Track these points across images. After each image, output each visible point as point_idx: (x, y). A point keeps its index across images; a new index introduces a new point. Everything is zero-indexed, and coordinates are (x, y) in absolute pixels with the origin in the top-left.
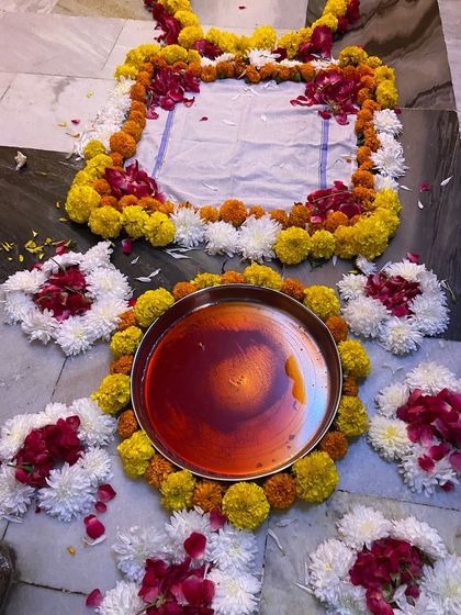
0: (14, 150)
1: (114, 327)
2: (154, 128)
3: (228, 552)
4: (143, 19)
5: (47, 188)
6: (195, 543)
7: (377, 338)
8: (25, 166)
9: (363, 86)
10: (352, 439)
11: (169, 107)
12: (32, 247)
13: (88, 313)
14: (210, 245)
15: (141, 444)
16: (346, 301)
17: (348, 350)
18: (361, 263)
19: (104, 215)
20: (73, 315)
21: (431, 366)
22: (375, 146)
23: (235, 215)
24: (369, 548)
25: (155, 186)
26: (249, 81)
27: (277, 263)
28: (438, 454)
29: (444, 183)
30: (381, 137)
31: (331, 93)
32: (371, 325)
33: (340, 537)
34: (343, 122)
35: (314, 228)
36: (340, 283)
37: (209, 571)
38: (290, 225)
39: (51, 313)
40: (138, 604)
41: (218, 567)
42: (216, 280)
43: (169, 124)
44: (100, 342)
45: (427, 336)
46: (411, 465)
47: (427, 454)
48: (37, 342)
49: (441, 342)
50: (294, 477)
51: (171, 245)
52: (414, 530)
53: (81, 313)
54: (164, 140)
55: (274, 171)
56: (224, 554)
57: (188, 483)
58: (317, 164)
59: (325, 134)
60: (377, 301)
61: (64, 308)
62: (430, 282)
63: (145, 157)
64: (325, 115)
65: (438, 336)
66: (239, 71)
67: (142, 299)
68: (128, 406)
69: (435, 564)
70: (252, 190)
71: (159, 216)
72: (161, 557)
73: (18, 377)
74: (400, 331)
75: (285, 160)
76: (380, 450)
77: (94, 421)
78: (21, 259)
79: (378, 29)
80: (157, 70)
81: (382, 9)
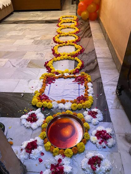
0: (21, 93)
1: (42, 123)
2: (47, 88)
4: (44, 68)
5: (28, 99)
6: (60, 160)
7: (91, 122)
8: (23, 96)
9: (85, 78)
10: (87, 140)
11: (50, 84)
12: (25, 110)
13: (37, 121)
14: (59, 108)
15: (49, 144)
16: (85, 116)
17: (85, 124)
18: (87, 109)
19: (39, 104)
20: (34, 122)
21: (100, 126)
22: (88, 89)
23: (63, 102)
24: (91, 158)
25: (48, 98)
26: (64, 78)
27: (72, 110)
28: (102, 141)
29: (101, 95)
30: (89, 87)
31: (79, 80)
32: (89, 120)
33: (86, 157)
34: (82, 85)
35: (78, 103)
36: (83, 113)
38: (74, 103)
39: (30, 122)
40: (50, 171)
41: (64, 164)
42: (61, 114)
43: (50, 87)
44: (39, 127)
45: (100, 121)
46: (98, 143)
49: (102, 122)
50: (77, 147)
51: (52, 108)
52: (99, 154)
54: (49, 89)
55: (70, 94)
56: (65, 162)
58: (78, 92)
59: (79, 87)
60: (90, 116)
61: (32, 121)
62: (99, 111)
63: (46, 93)
64: (79, 84)
66: (63, 77)
67: (47, 118)
68: (46, 137)
70: (66, 97)
71: (49, 103)
72: (54, 164)
74: (95, 121)
75: (72, 92)
76: (92, 142)
77: (40, 141)
78: (23, 113)
79: (87, 68)
80: (47, 77)
81: (88, 65)
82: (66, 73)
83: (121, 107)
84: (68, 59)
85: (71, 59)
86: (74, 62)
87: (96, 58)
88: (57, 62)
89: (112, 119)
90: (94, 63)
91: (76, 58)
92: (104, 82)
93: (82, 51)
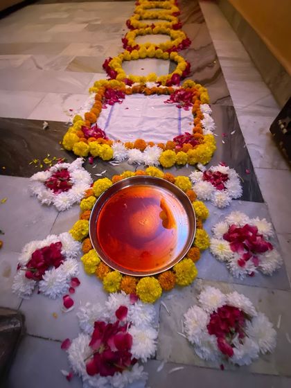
0: (43, 122)
1: (83, 197)
2: (105, 112)
3: (140, 316)
4: (102, 73)
5: (56, 136)
6: (122, 312)
7: (210, 200)
8: (47, 128)
9: (194, 95)
10: (202, 251)
11: (112, 104)
12: (46, 161)
13: (70, 190)
14: (130, 159)
15: (93, 257)
16: (194, 184)
17: (197, 206)
18: (200, 166)
19: (80, 146)
20: (63, 191)
21: (238, 212)
23: (141, 146)
24: (216, 311)
25: (105, 134)
27: (161, 167)
28: (247, 257)
29: (232, 133)
30: (204, 114)
31: (181, 98)
32: (207, 194)
33: (199, 305)
34: (187, 109)
35: (177, 151)
36: (191, 176)
37: (130, 327)
38: (166, 149)
39: (53, 191)
40: (89, 350)
41: (134, 325)
42: (133, 175)
43: (111, 111)
44: (76, 204)
45: (233, 199)
46: (234, 264)
47: (242, 258)
48: (45, 205)
49: (240, 202)
50: (175, 273)
51: (112, 160)
52: (239, 300)
53: (67, 190)
54: (110, 116)
55: (158, 128)
56: (137, 317)
57: (118, 278)
58: (177, 126)
59: (180, 114)
60: (209, 183)
61: (59, 188)
62: (233, 174)
63: (101, 122)
64: (179, 107)
65: (238, 199)
66: (142, 90)
67: (97, 183)
68: (88, 236)
69: (252, 320)
70: (148, 136)
71: (106, 146)
72: (103, 320)
73: (34, 222)
74: (220, 197)
75: (163, 124)
76: (216, 256)
77: (69, 244)
78: (41, 166)
80: (107, 89)
82: (150, 81)
83: (283, 165)
84: (155, 57)
85: (162, 58)
87: (216, 58)
89: (265, 195)
90: (212, 67)
91: (174, 54)
92: (238, 106)
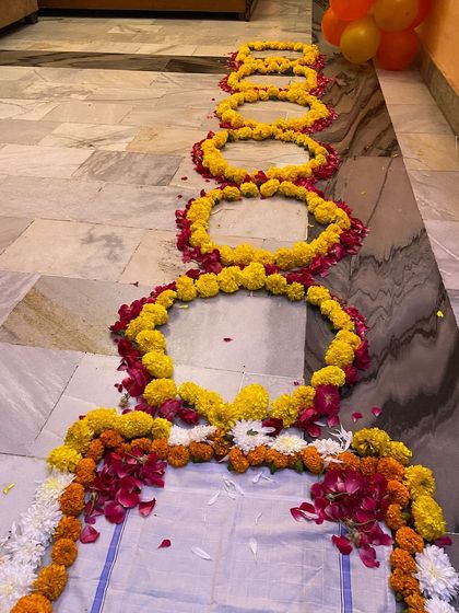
9: (393, 497)
11: (116, 518)
26: (232, 469)
66: (219, 451)
79: (396, 381)
80: (108, 452)
81: (397, 346)
82: (248, 417)
84: (264, 290)
85: (285, 295)
86: (300, 314)
88: (200, 306)
91: (318, 292)
93: (350, 241)
